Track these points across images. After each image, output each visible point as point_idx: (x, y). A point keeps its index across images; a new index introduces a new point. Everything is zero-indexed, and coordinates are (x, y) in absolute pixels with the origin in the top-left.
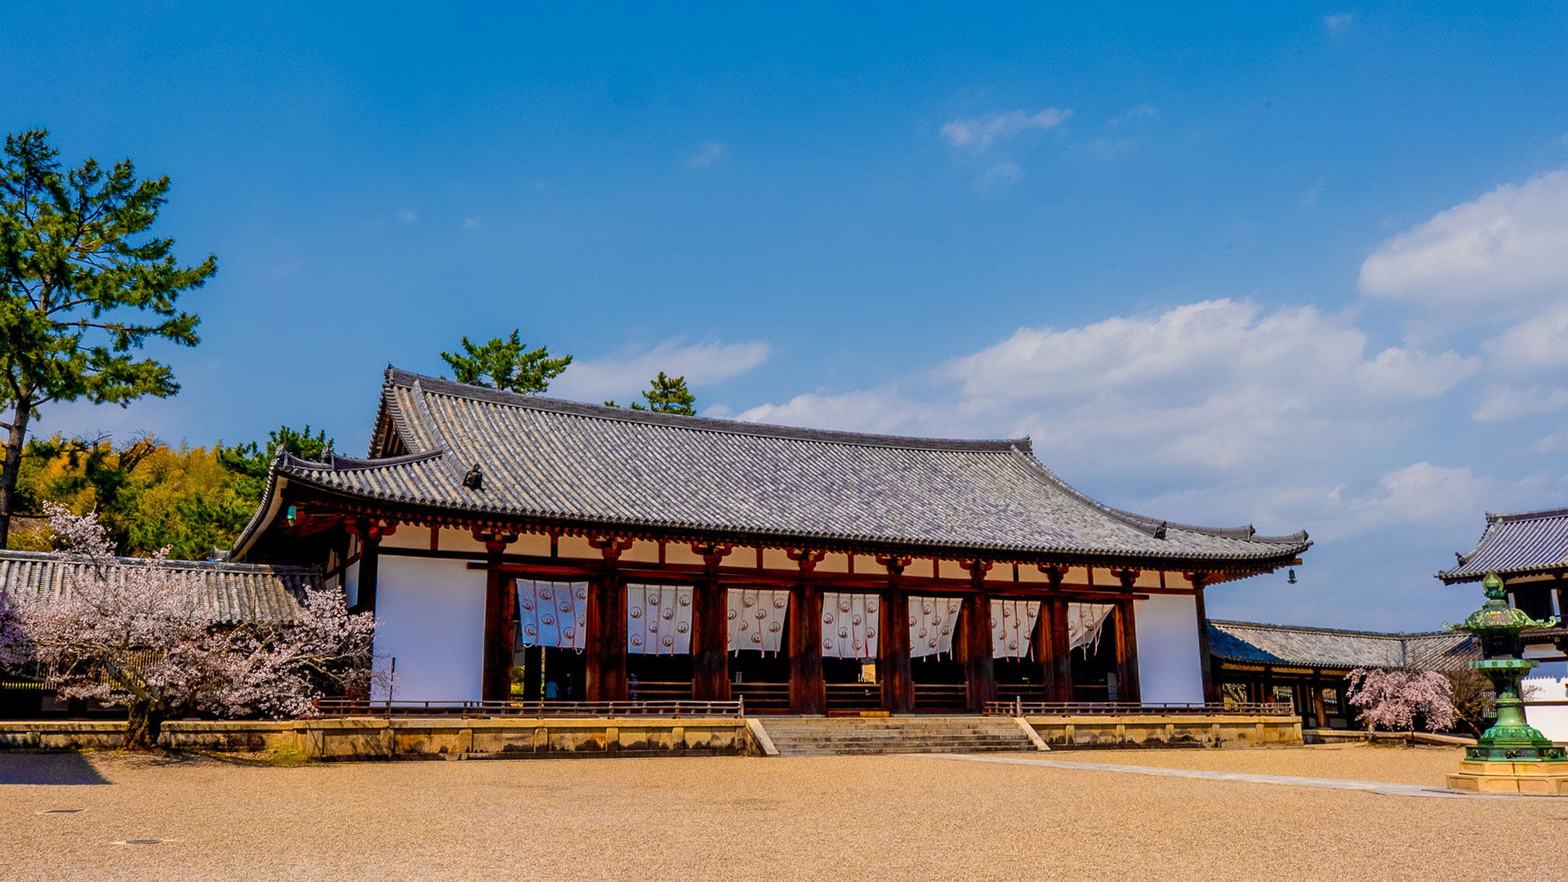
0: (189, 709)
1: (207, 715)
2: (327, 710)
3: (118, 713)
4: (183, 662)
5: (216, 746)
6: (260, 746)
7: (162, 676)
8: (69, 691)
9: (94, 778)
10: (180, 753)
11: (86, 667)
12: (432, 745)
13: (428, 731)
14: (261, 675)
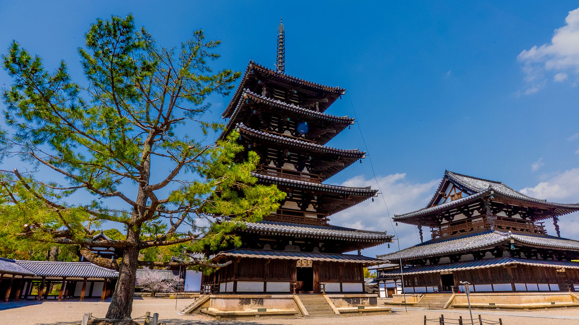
0: (159, 292)
1: (161, 292)
2: (176, 292)
3: (150, 292)
4: (158, 285)
5: (163, 296)
6: (169, 297)
7: (156, 287)
8: (145, 289)
9: (142, 299)
10: (157, 297)
11: (146, 286)
12: (191, 297)
13: (191, 295)
14: (168, 287)
